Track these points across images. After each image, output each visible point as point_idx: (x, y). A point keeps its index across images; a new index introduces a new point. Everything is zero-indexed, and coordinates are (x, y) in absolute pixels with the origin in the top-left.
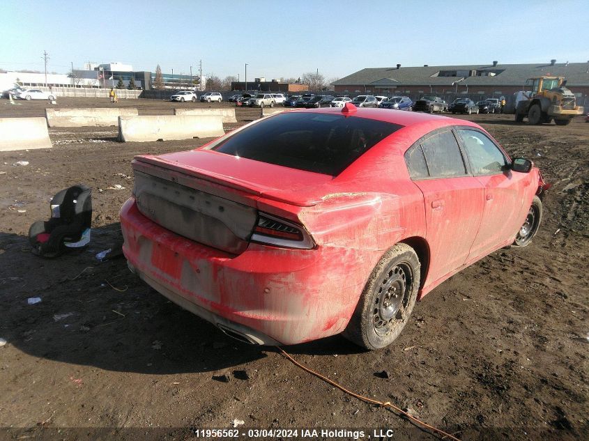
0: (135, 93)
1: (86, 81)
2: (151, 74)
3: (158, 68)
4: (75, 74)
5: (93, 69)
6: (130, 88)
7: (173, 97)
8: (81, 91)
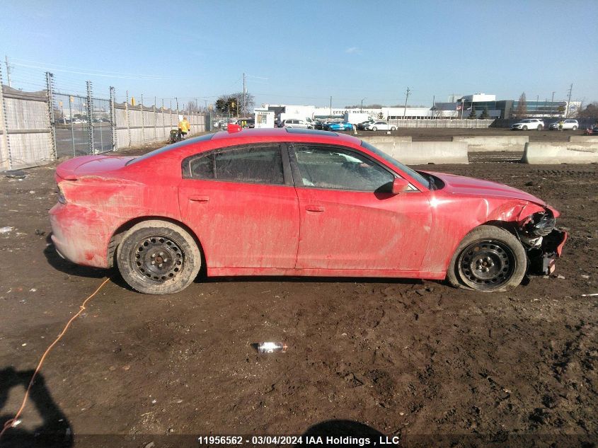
0: (485, 122)
1: (447, 113)
2: (513, 103)
3: (523, 95)
4: (438, 107)
5: (455, 101)
6: (481, 118)
7: (514, 126)
8: (433, 122)
